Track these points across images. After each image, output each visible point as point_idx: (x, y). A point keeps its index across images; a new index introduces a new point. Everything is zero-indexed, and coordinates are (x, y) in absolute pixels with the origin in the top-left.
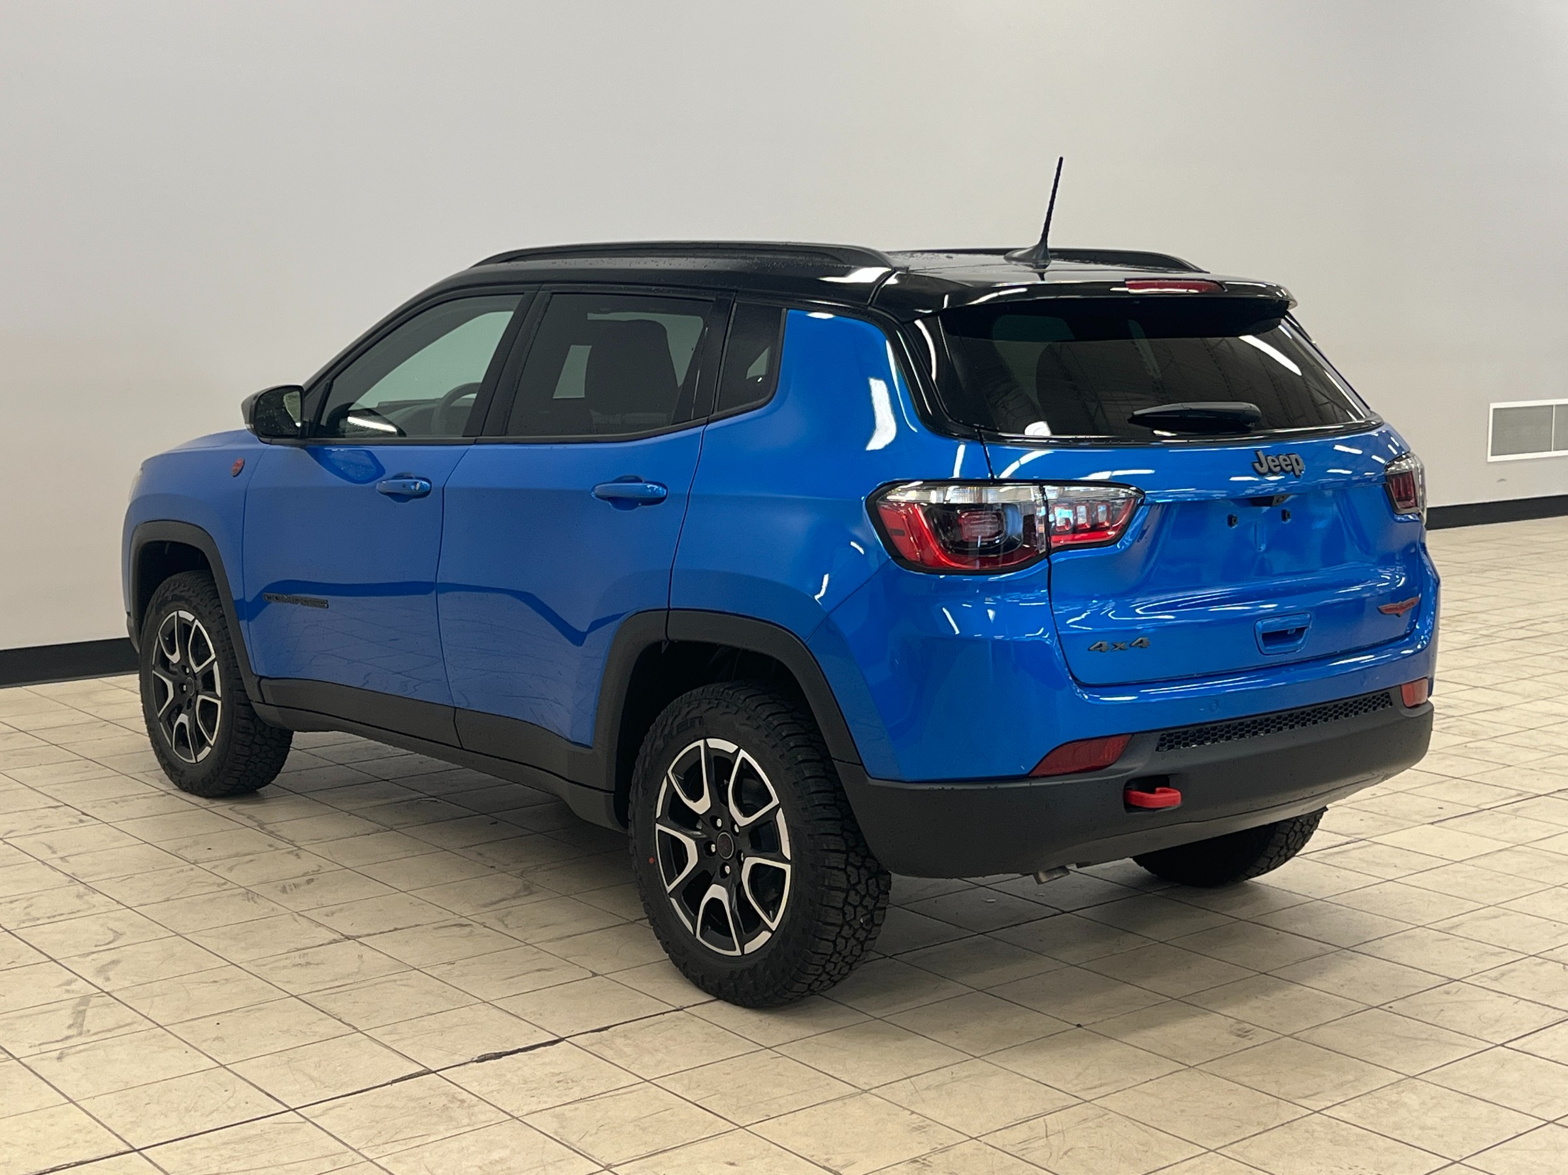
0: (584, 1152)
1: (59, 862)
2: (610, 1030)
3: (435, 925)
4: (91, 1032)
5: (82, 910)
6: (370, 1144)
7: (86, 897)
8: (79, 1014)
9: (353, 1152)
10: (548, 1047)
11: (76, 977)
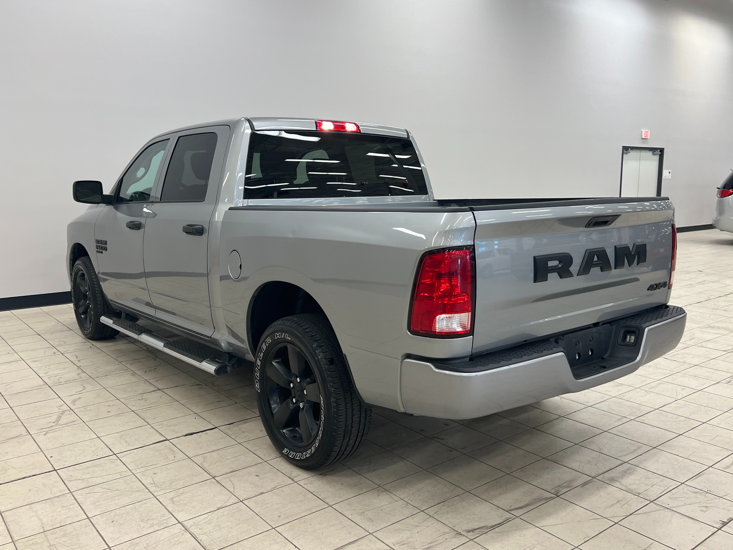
0: (208, 471)
1: (77, 362)
2: (234, 424)
3: (190, 385)
5: (77, 379)
6: (136, 468)
7: (80, 375)
8: (59, 417)
9: (129, 471)
10: (210, 431)
11: (65, 404)
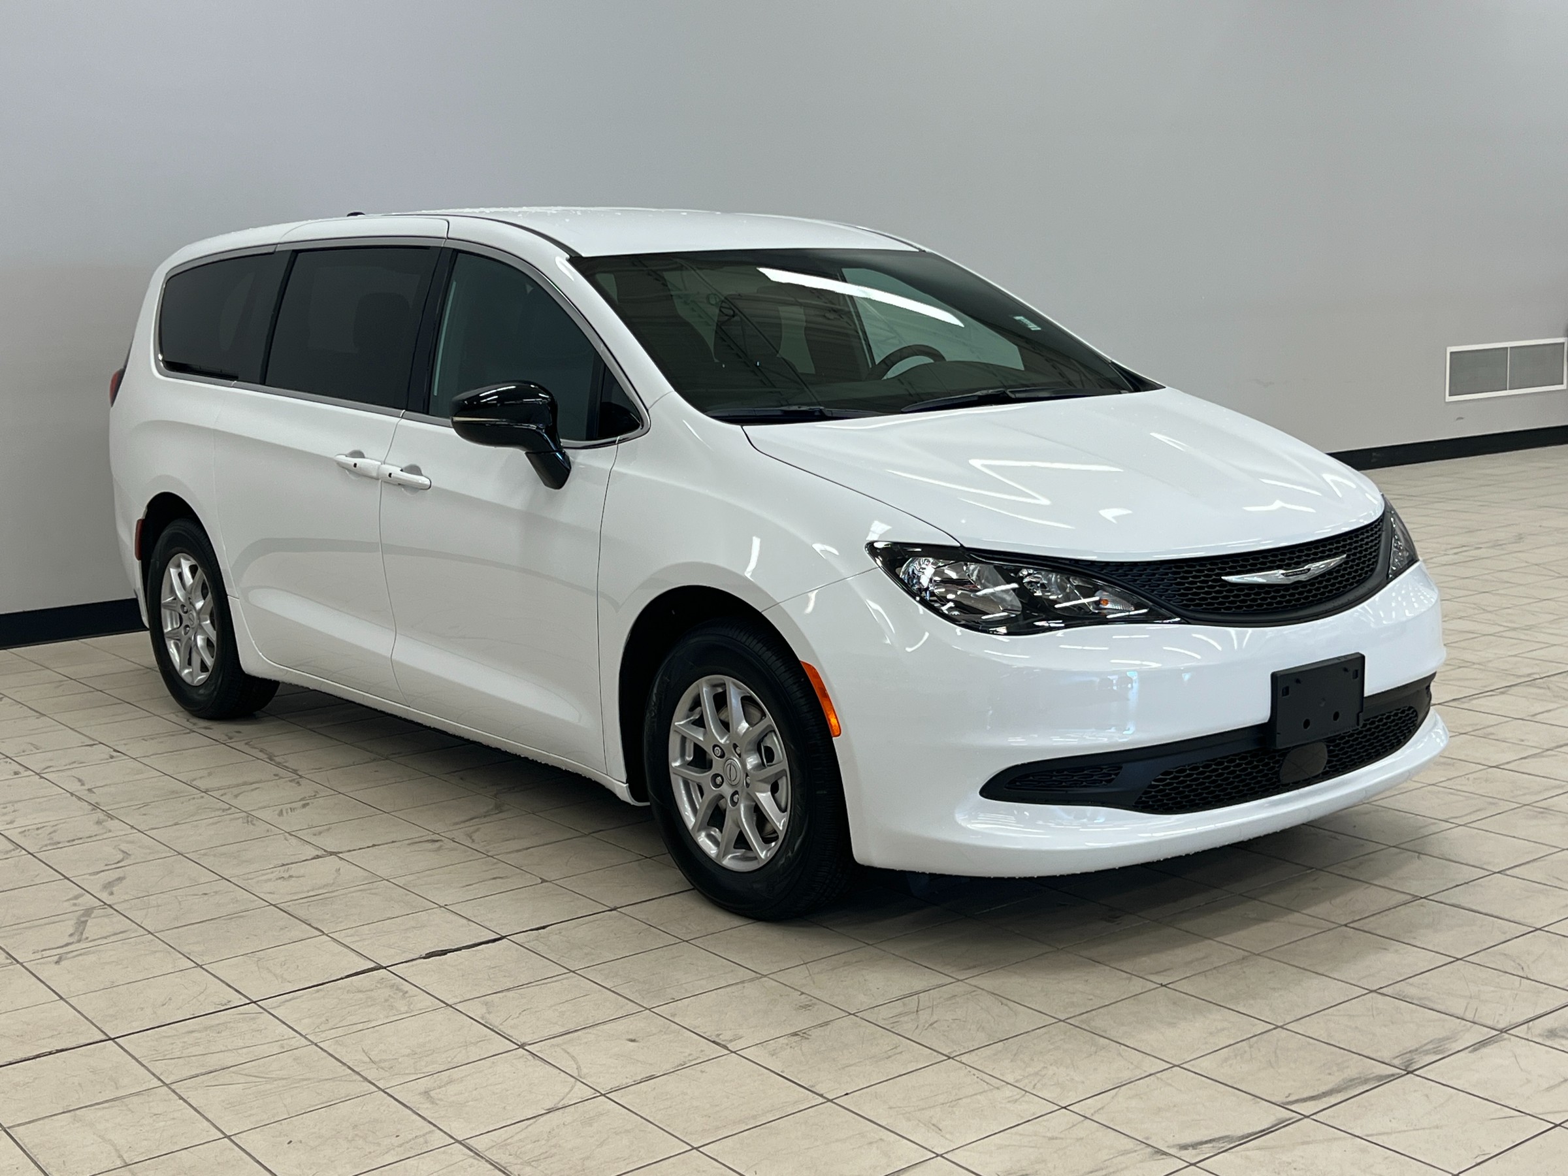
0: (504, 1033)
1: (86, 792)
2: (548, 928)
3: (407, 842)
4: (89, 939)
5: (100, 835)
7: (104, 823)
8: (81, 924)
9: (300, 1037)
10: (490, 944)
11: (84, 892)
